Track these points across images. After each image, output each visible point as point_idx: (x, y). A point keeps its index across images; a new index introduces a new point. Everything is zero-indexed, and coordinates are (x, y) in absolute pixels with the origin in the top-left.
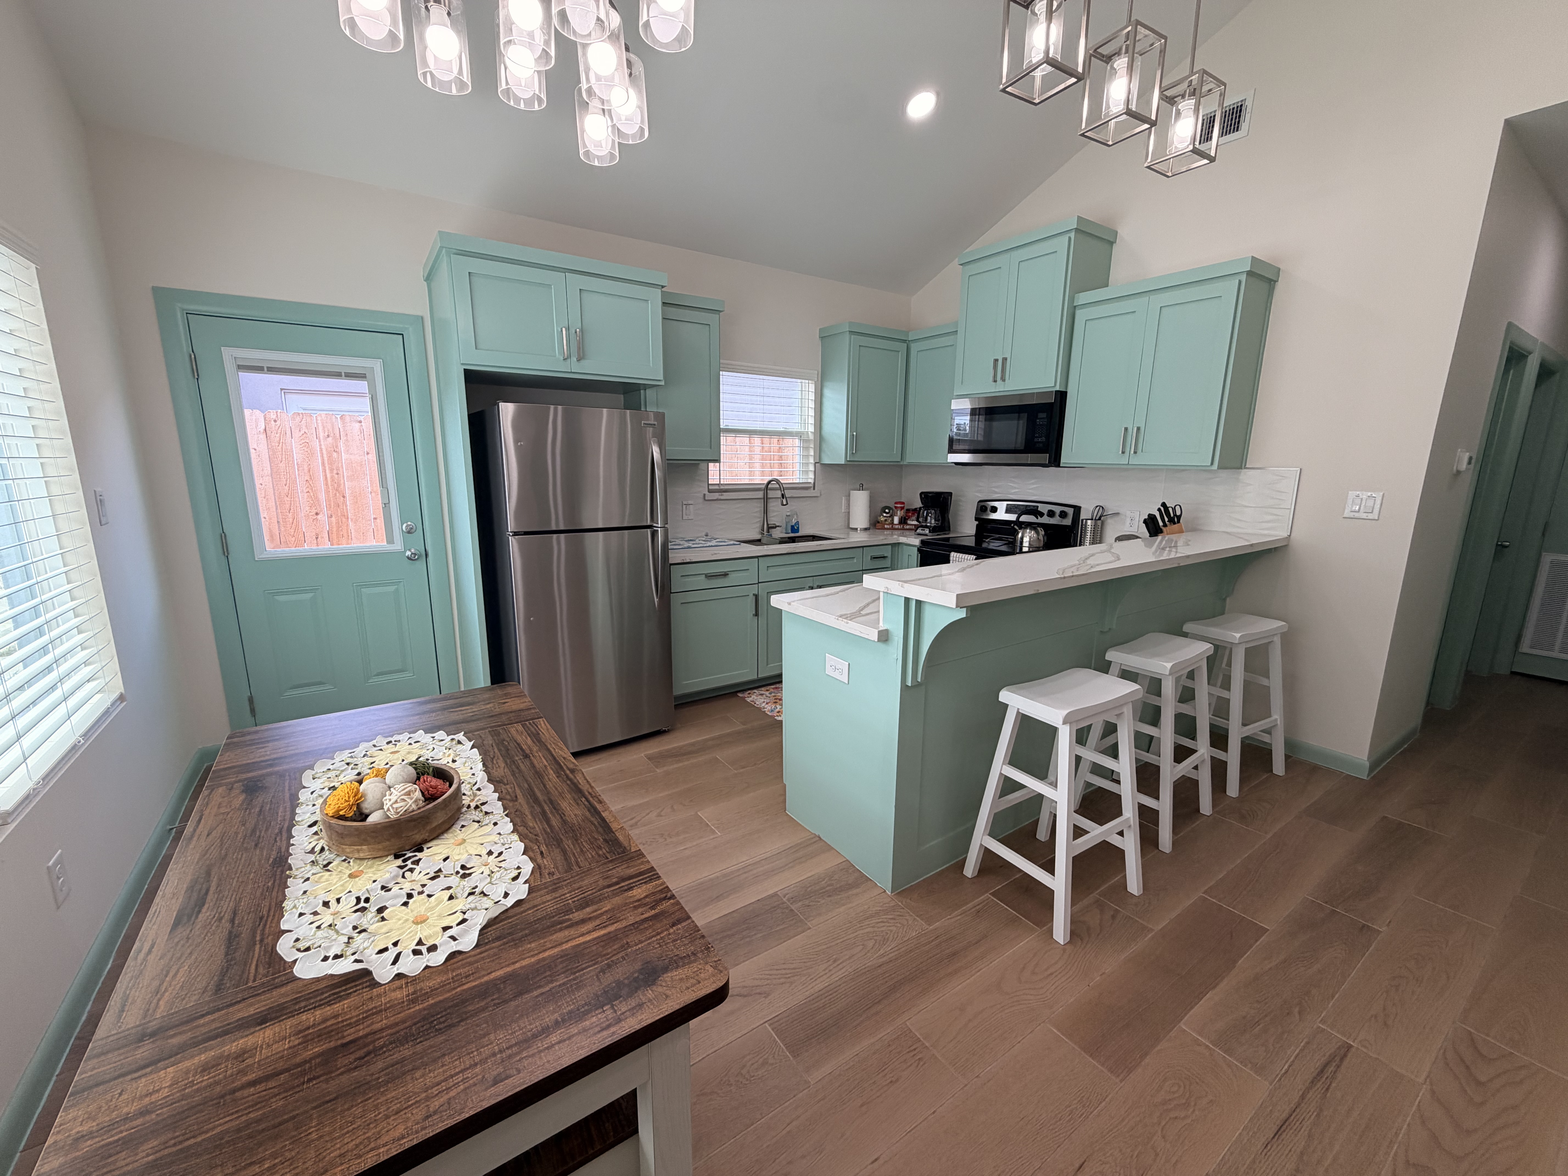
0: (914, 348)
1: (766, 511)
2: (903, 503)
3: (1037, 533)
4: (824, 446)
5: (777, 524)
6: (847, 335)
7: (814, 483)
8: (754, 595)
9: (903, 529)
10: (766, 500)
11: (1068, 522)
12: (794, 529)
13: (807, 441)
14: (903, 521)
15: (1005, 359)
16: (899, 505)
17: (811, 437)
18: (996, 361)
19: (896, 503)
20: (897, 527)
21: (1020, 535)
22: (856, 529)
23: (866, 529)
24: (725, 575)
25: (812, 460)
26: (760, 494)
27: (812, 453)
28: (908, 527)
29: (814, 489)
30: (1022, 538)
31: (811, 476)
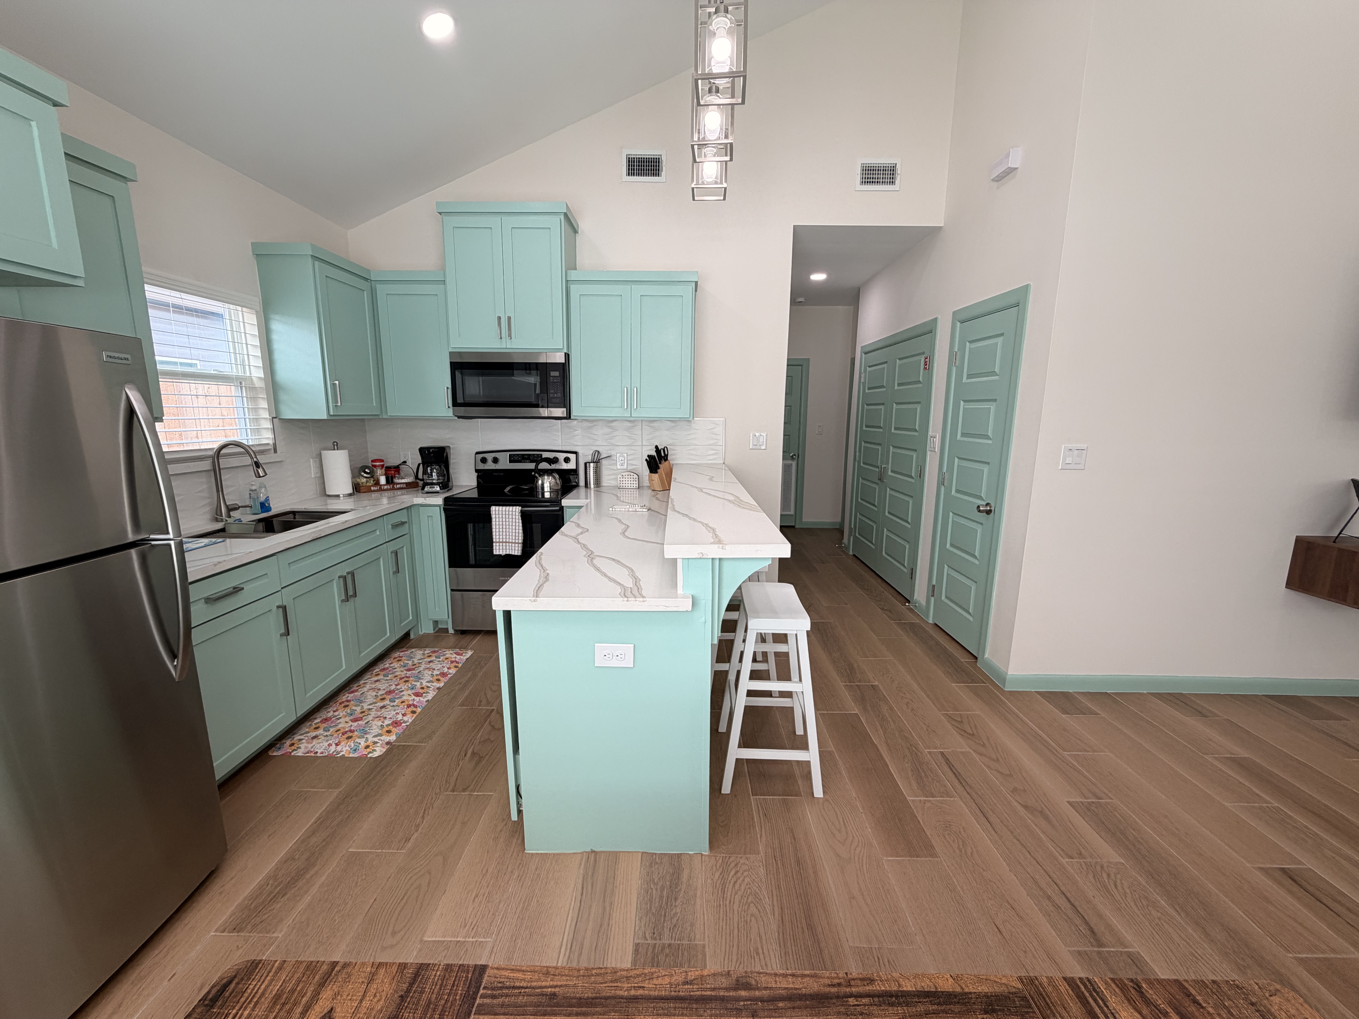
0: (381, 290)
1: (219, 488)
2: (382, 461)
3: (554, 478)
4: (283, 397)
5: (240, 505)
6: (310, 259)
7: (275, 445)
8: (278, 607)
9: (393, 489)
10: (216, 471)
11: (571, 466)
12: (264, 506)
13: (252, 388)
14: (389, 481)
15: (509, 318)
16: (378, 464)
17: (259, 384)
18: (499, 318)
19: (373, 461)
20: (386, 487)
21: (540, 482)
22: (338, 496)
23: (350, 495)
24: (237, 590)
25: (266, 415)
26: (207, 465)
27: (264, 404)
28: (398, 486)
29: (275, 451)
30: (543, 484)
31: (270, 435)
